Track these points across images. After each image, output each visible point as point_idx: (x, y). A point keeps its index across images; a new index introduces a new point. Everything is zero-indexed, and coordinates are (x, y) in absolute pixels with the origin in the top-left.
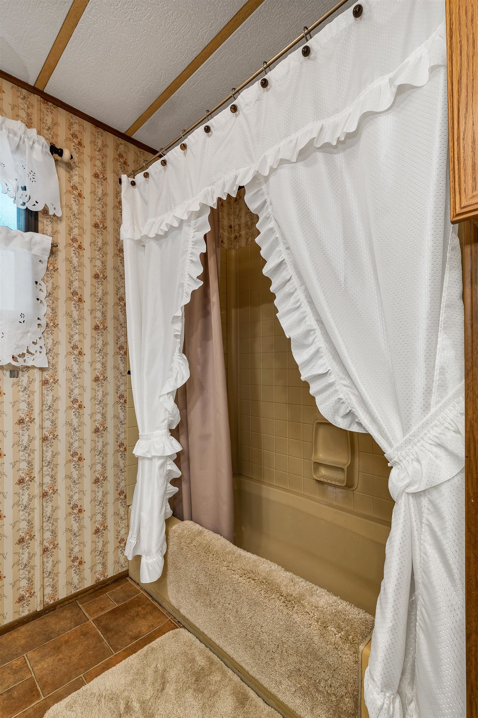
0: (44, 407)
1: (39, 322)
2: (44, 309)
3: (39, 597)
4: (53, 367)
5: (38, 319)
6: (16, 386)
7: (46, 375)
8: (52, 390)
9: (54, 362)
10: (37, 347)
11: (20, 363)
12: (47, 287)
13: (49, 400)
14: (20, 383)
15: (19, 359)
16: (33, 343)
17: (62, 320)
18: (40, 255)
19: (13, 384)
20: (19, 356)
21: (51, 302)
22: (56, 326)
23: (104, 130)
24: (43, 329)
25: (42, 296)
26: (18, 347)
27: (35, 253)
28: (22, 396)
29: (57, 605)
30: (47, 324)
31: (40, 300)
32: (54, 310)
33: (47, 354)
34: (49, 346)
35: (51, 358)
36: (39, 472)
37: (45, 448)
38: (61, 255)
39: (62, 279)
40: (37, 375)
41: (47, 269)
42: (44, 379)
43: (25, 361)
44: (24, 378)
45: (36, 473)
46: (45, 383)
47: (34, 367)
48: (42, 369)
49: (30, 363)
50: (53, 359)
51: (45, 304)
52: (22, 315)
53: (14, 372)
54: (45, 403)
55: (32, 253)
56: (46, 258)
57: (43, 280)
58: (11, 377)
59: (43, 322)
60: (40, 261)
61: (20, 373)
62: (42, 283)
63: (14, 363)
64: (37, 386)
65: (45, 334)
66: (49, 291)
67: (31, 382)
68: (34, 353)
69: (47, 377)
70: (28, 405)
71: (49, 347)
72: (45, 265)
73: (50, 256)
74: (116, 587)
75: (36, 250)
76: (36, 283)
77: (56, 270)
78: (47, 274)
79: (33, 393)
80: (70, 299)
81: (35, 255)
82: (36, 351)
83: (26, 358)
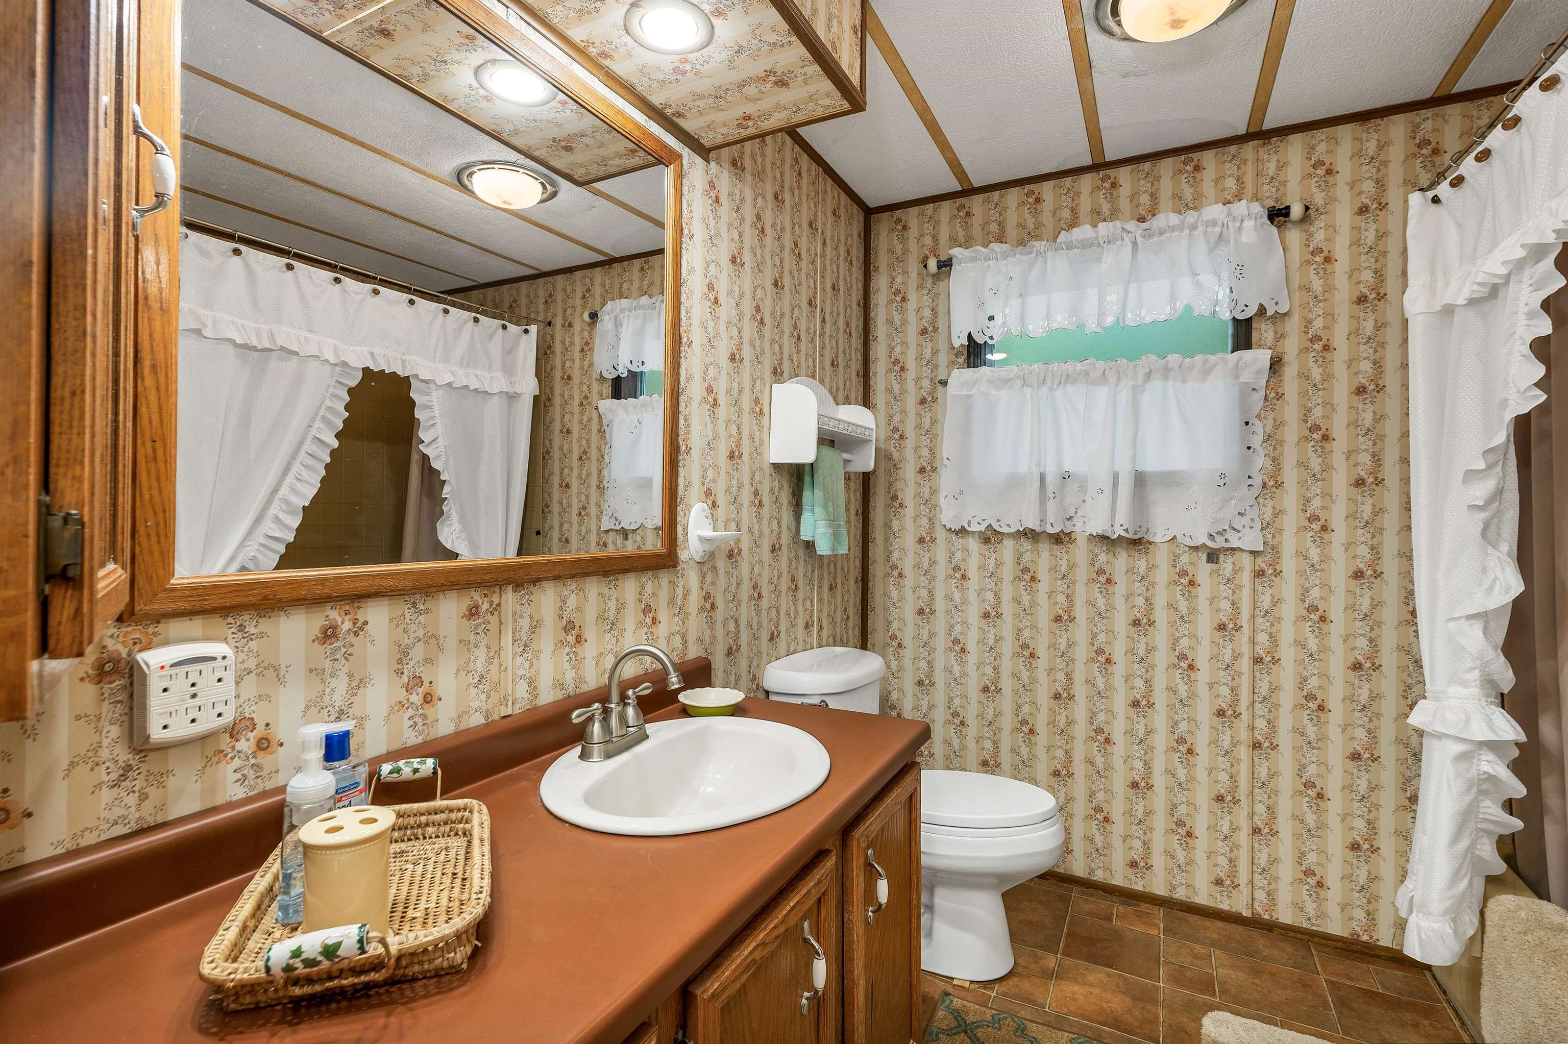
0: (1257, 611)
1: (1250, 482)
2: (1260, 461)
3: (1245, 893)
4: (1276, 550)
5: (1249, 477)
6: (1215, 575)
7: (1261, 563)
8: (1270, 586)
9: (1275, 542)
10: (1245, 520)
11: (1219, 543)
12: (1264, 426)
13: (1265, 601)
14: (1221, 572)
15: (1217, 538)
16: (1240, 514)
17: (1290, 476)
18: (1252, 381)
19: (1211, 574)
20: (1218, 533)
21: (1271, 448)
22: (1279, 485)
23: (1382, 117)
24: (1256, 491)
25: (1257, 441)
26: (1216, 521)
27: (1245, 380)
28: (1225, 591)
29: (1276, 927)
30: (1264, 484)
31: (1252, 449)
32: (1276, 462)
33: (1262, 529)
34: (1268, 516)
35: (1270, 536)
36: (1248, 708)
37: (1257, 674)
38: (1290, 371)
39: (1291, 411)
40: (1246, 561)
41: (1266, 398)
42: (1257, 568)
43: (1226, 540)
44: (1227, 565)
45: (1243, 706)
46: (1259, 574)
47: (1240, 549)
48: (1254, 553)
49: (1234, 544)
50: (1274, 537)
51: (1262, 453)
52: (1222, 476)
53: (1213, 557)
54: (1259, 604)
55: (1241, 380)
56: (1263, 382)
57: (1258, 416)
58: (1208, 562)
59: (1258, 481)
60: (1254, 389)
61: (1222, 557)
62: (1257, 422)
63: (1210, 544)
64: (1246, 577)
65: (1261, 500)
66: (1268, 432)
67: (1237, 571)
68: (1241, 529)
69: (1263, 565)
70: (1233, 604)
71: (1267, 520)
72: (1262, 393)
73: (1270, 377)
74: (1394, 969)
75: (1246, 376)
76: (1247, 423)
77: (1280, 397)
78: (1265, 407)
79: (1240, 587)
80: (1306, 438)
81: (1246, 383)
82: (1244, 526)
83: (1228, 536)
